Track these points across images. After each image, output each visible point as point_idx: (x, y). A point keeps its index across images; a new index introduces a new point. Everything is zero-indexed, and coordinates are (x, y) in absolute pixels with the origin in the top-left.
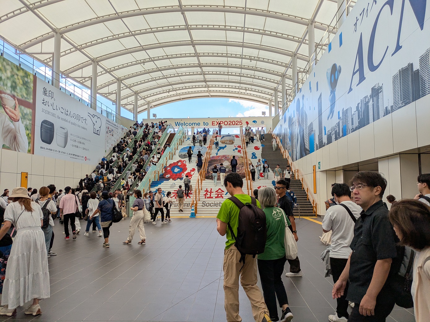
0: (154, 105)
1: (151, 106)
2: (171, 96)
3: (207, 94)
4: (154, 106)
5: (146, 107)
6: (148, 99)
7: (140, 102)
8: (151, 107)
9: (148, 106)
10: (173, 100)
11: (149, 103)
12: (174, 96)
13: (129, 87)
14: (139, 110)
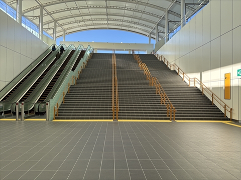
0: (68, 32)
1: (66, 33)
2: (80, 26)
3: (106, 26)
5: (62, 33)
6: (65, 27)
7: (58, 29)
9: (64, 33)
11: (64, 30)
12: (83, 26)
13: (49, 14)
14: (57, 35)
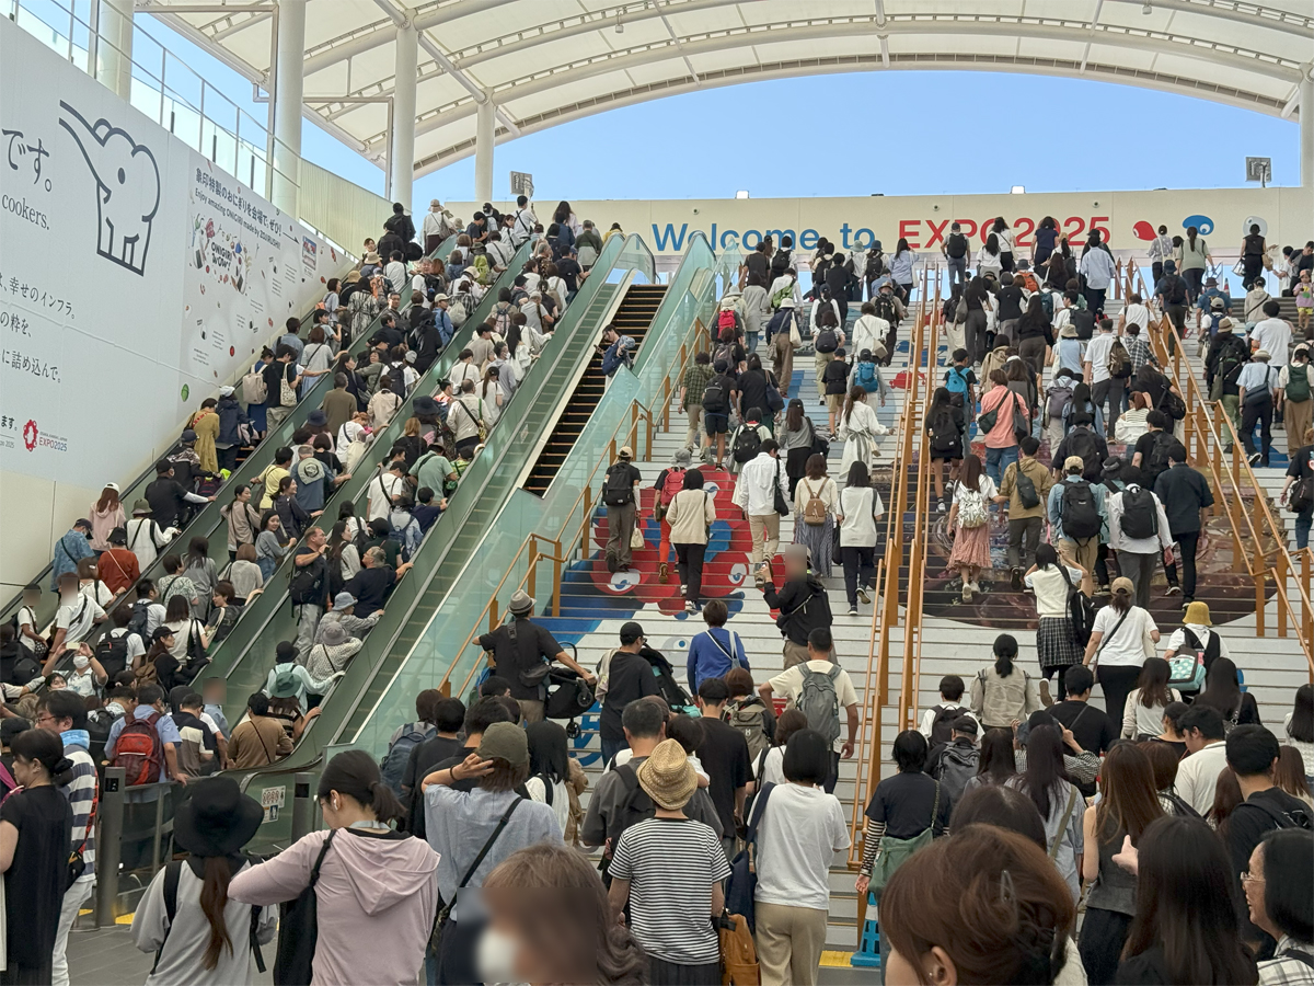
0: (519, 119)
1: (498, 124)
3: (868, 44)
4: (519, 124)
7: (434, 93)
8: (497, 132)
9: (485, 123)
10: (639, 84)
11: (486, 101)
12: (650, 54)
14: (422, 147)
